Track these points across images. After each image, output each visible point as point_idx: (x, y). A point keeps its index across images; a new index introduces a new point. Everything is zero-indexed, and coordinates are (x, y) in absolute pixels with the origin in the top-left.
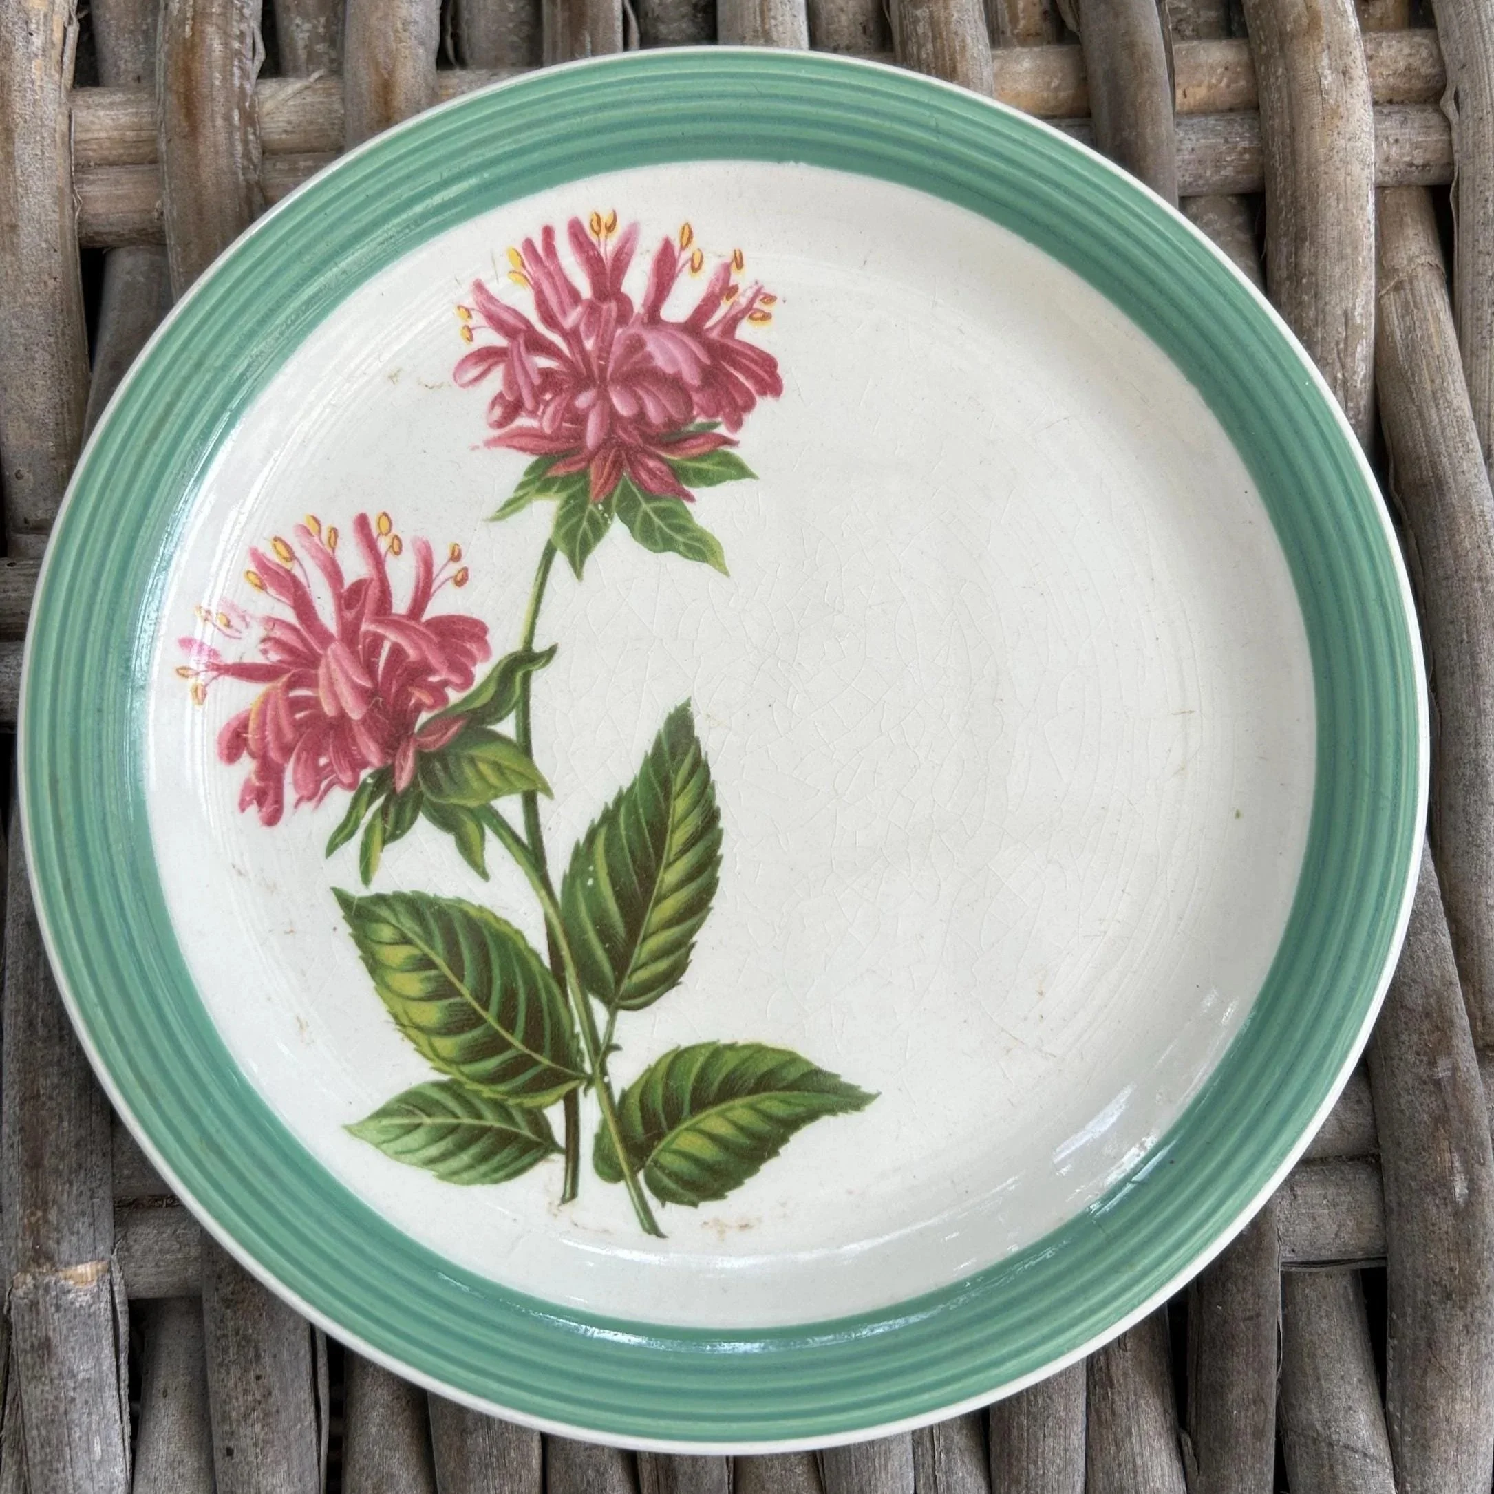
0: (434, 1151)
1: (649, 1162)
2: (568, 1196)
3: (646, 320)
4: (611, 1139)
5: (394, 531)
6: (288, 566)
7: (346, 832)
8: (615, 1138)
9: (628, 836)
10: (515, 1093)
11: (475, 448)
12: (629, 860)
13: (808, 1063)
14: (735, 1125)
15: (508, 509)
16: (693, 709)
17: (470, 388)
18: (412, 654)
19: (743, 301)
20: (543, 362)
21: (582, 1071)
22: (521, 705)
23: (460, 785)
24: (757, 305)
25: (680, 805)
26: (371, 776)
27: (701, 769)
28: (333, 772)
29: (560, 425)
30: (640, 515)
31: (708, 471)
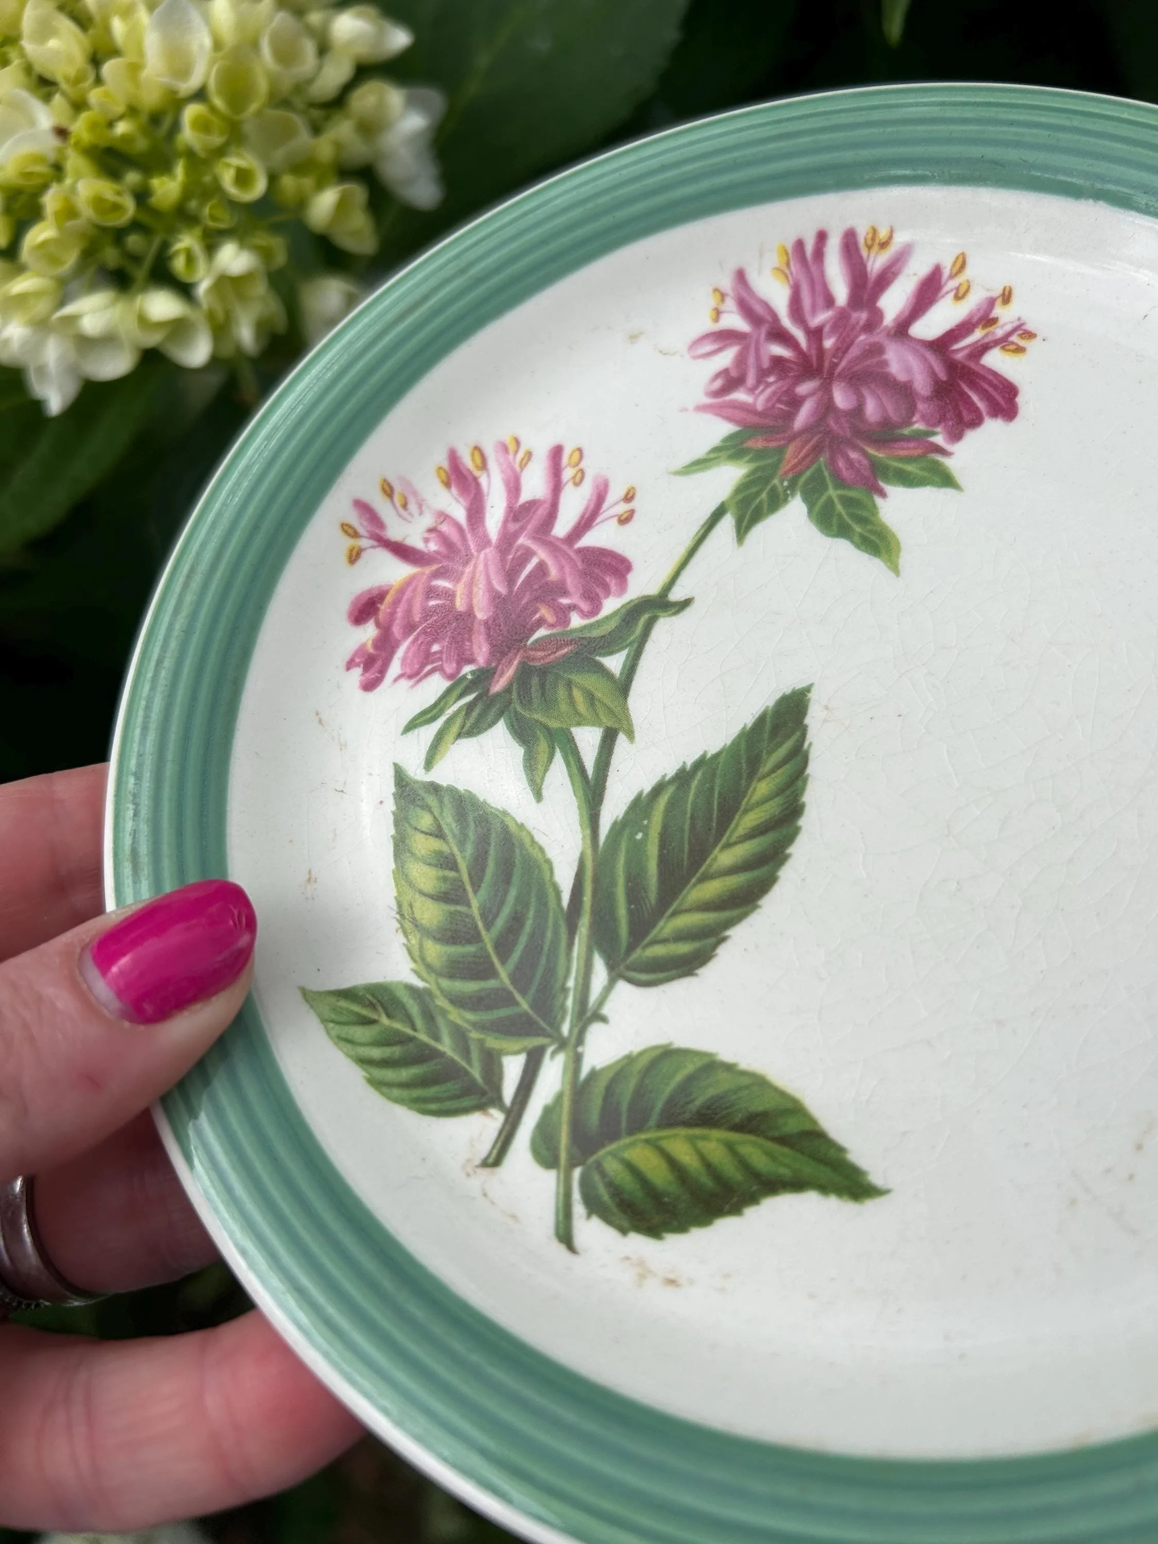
0: (376, 1053)
1: (592, 1160)
2: (491, 1160)
3: (892, 332)
4: (560, 1117)
5: (583, 465)
6: (477, 473)
7: (429, 716)
8: (565, 1117)
9: (695, 803)
10: (481, 1027)
11: (684, 410)
12: (687, 827)
13: (813, 1121)
14: (702, 1158)
15: (694, 468)
16: (813, 696)
17: (700, 361)
18: (554, 573)
19: (999, 332)
20: (778, 350)
21: (558, 1029)
22: (635, 645)
23: (549, 703)
24: (1014, 338)
25: (762, 788)
26: (473, 673)
27: (799, 758)
28: (440, 659)
29: (774, 405)
30: (824, 498)
31: (910, 473)
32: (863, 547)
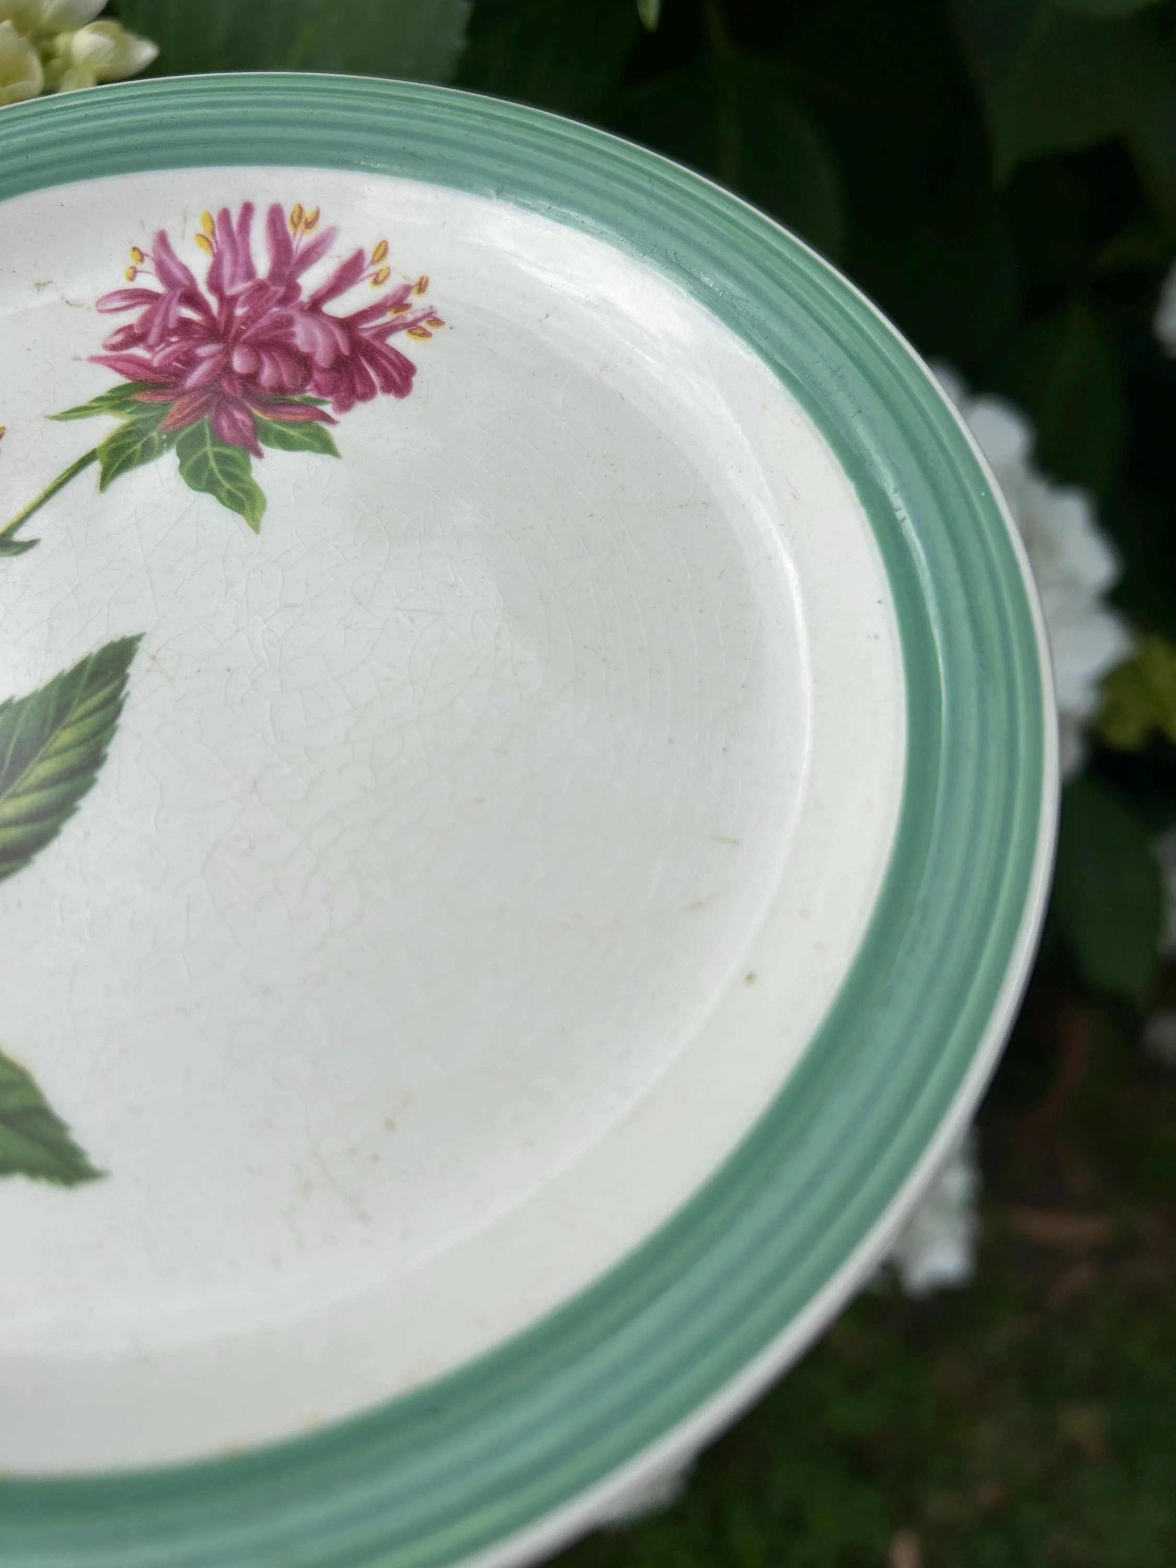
3: (306, 307)
11: (77, 359)
15: (73, 414)
16: (142, 645)
17: (107, 315)
19: (409, 317)
20: (188, 313)
24: (423, 324)
25: (65, 737)
27: (112, 708)
29: (170, 364)
30: (200, 453)
31: (291, 437)
32: (228, 504)
